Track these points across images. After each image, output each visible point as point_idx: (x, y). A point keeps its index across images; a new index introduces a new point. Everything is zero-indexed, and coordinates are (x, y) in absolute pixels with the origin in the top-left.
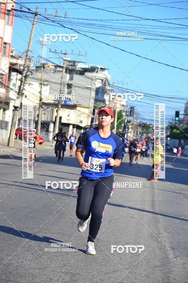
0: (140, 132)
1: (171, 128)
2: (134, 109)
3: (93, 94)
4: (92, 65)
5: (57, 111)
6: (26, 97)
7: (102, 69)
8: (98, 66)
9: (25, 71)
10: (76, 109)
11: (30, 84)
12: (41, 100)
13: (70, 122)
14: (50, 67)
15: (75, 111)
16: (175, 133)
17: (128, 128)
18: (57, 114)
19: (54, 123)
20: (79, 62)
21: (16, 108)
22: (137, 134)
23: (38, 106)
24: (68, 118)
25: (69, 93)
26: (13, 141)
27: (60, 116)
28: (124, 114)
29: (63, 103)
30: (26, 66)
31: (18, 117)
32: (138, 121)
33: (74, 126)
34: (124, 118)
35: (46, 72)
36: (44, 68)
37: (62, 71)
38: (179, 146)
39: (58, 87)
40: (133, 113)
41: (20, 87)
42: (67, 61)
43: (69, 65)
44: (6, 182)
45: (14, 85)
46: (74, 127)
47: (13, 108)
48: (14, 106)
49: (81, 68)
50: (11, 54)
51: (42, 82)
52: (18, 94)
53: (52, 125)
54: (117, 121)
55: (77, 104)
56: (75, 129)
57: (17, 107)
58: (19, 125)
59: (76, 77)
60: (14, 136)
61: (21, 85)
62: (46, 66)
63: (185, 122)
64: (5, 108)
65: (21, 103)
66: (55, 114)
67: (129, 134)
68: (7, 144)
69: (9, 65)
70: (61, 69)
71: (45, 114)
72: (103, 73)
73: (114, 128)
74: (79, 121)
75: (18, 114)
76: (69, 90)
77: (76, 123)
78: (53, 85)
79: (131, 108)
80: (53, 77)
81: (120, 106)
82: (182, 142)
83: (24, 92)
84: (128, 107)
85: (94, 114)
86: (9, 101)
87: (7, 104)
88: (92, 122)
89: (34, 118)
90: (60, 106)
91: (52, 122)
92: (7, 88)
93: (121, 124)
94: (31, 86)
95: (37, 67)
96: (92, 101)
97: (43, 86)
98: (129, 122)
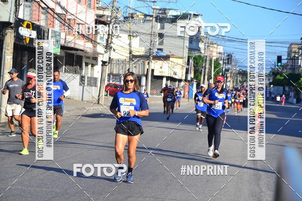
0: (240, 81)
1: (274, 74)
2: (232, 56)
3: (187, 43)
4: (184, 12)
5: (148, 64)
6: (114, 50)
7: (195, 15)
8: (190, 12)
9: (112, 23)
10: (169, 60)
11: (118, 36)
12: (130, 53)
13: (163, 75)
14: (140, 16)
15: (168, 62)
16: (279, 80)
17: (227, 77)
18: (149, 67)
19: (147, 76)
20: (170, 9)
21: (104, 63)
22: (237, 83)
23: (128, 60)
24: (161, 70)
25: (161, 43)
26: (103, 98)
27: (152, 68)
28: (221, 62)
29: (155, 54)
30: (112, 17)
31: (107, 72)
32: (238, 69)
33: (168, 78)
34: (222, 66)
35: (134, 23)
36: (133, 17)
37: (152, 20)
38: (283, 94)
39: (149, 37)
40: (231, 60)
41: (107, 41)
42: (157, 9)
43: (159, 13)
44: (96, 144)
45: (102, 38)
46: (167, 80)
47: (101, 63)
48: (102, 61)
49: (173, 16)
50: (97, 5)
51: (131, 34)
52: (106, 48)
53: (144, 79)
54: (214, 71)
55: (170, 54)
56: (169, 81)
57: (106, 62)
58: (109, 81)
59: (167, 25)
60: (103, 93)
61: (108, 38)
62: (135, 16)
63: (289, 67)
64: (93, 63)
65: (110, 58)
66: (147, 67)
67: (228, 84)
68: (97, 102)
69: (96, 17)
70: (151, 19)
71: (135, 67)
72: (197, 19)
73: (212, 77)
74: (172, 73)
75: (107, 69)
76: (160, 41)
77: (169, 75)
78: (143, 36)
79: (228, 56)
80: (143, 28)
81: (217, 53)
82: (287, 89)
83: (112, 45)
84: (226, 55)
85: (188, 64)
86: (97, 56)
87: (96, 59)
88: (187, 73)
89: (125, 72)
90: (152, 58)
91: (144, 75)
92: (94, 42)
93: (218, 73)
94: (119, 38)
95: (125, 18)
96: (186, 51)
97: (132, 37)
98: (227, 70)
